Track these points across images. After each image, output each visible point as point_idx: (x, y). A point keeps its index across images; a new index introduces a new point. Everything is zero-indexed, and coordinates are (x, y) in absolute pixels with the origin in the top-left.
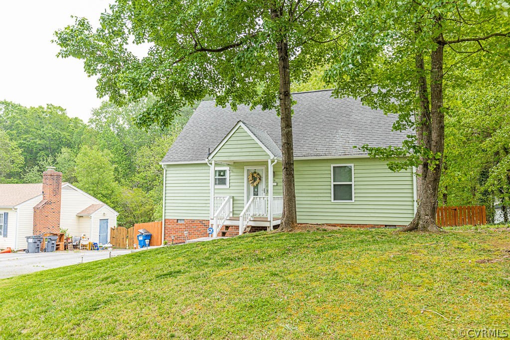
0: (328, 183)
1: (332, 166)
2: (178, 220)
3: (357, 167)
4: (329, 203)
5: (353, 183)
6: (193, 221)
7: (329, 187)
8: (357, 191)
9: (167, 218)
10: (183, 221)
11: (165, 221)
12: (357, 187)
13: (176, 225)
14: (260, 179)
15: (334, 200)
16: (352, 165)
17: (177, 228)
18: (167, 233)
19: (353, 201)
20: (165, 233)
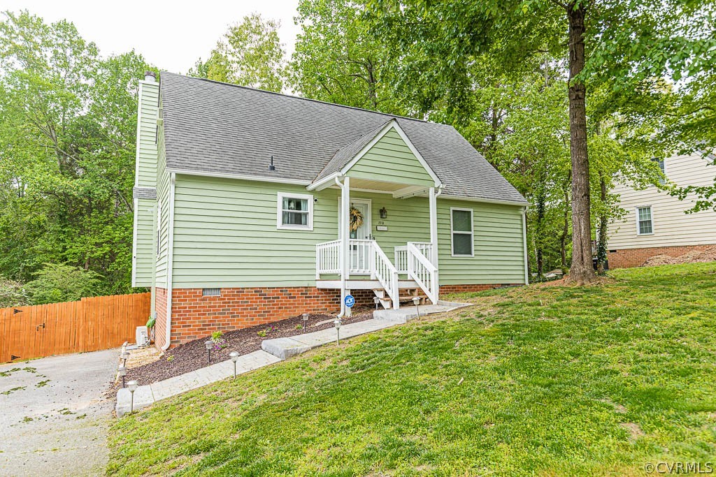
0: (447, 232)
1: (452, 209)
2: (203, 289)
3: (477, 214)
4: (449, 257)
5: (472, 233)
6: (240, 291)
7: (448, 237)
8: (478, 243)
9: (177, 286)
10: (216, 292)
11: (173, 293)
12: (477, 238)
13: (202, 300)
14: (361, 219)
15: (455, 253)
16: (471, 210)
17: (204, 307)
18: (178, 319)
19: (473, 256)
20: (172, 319)
